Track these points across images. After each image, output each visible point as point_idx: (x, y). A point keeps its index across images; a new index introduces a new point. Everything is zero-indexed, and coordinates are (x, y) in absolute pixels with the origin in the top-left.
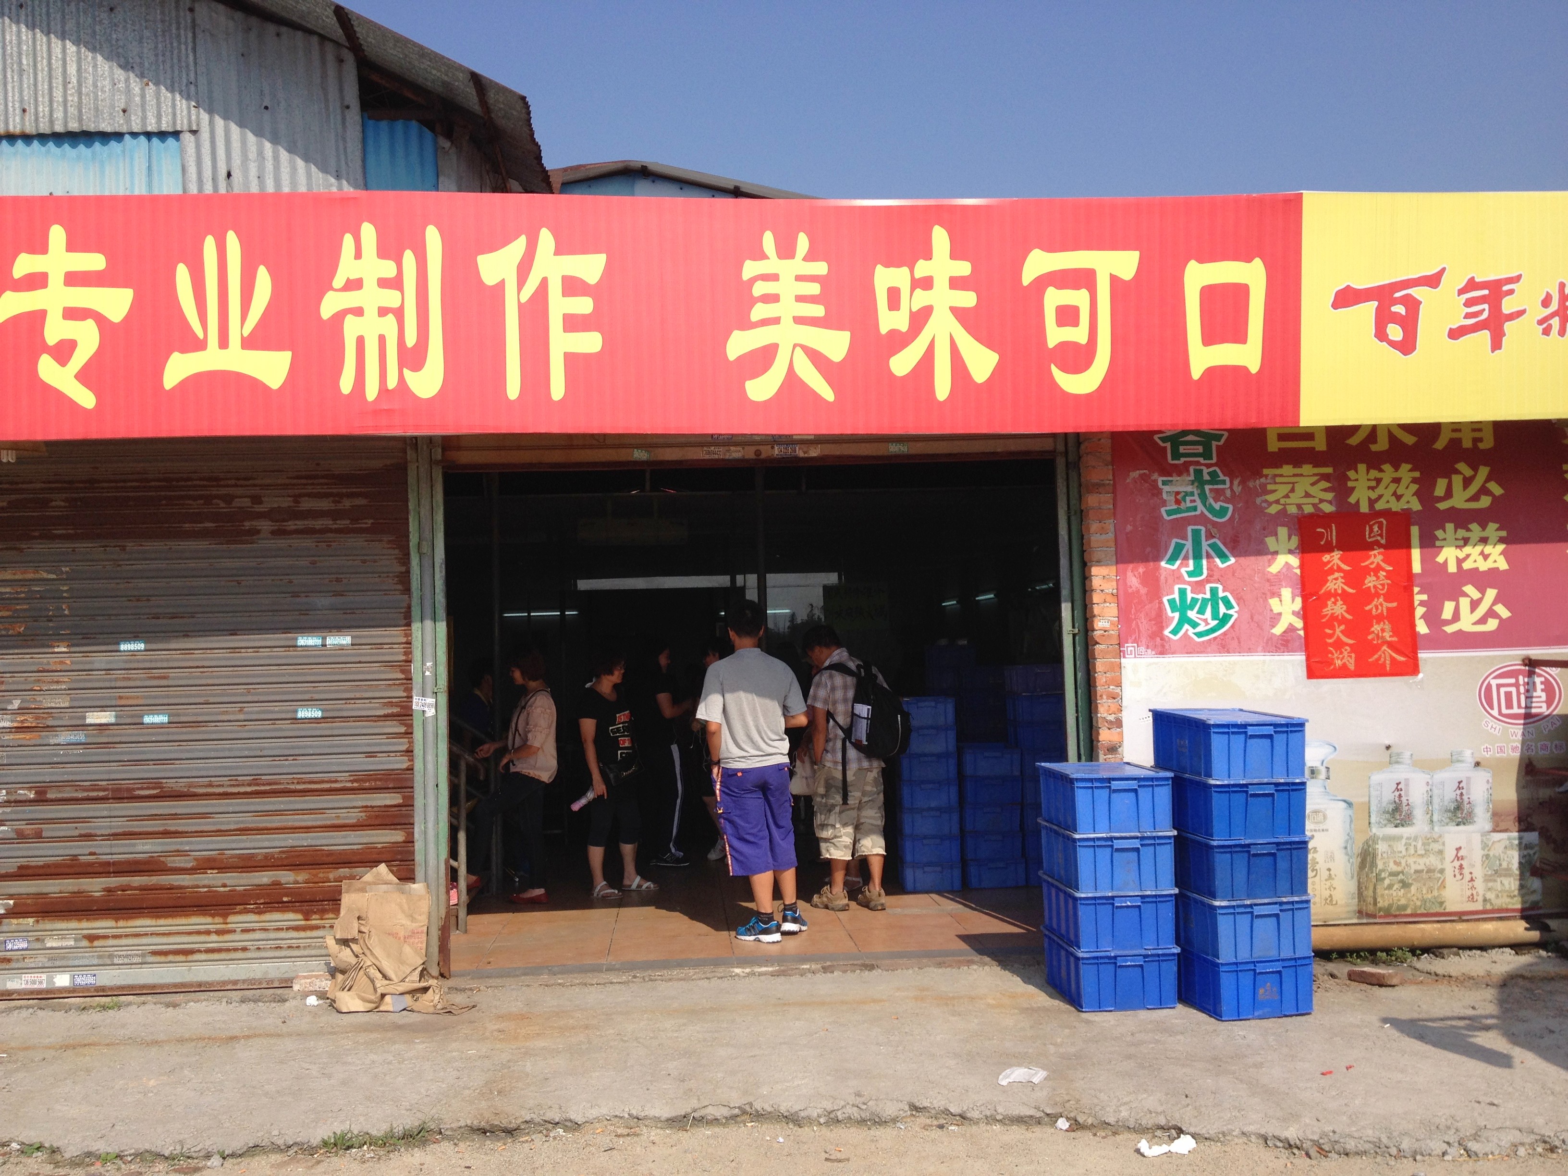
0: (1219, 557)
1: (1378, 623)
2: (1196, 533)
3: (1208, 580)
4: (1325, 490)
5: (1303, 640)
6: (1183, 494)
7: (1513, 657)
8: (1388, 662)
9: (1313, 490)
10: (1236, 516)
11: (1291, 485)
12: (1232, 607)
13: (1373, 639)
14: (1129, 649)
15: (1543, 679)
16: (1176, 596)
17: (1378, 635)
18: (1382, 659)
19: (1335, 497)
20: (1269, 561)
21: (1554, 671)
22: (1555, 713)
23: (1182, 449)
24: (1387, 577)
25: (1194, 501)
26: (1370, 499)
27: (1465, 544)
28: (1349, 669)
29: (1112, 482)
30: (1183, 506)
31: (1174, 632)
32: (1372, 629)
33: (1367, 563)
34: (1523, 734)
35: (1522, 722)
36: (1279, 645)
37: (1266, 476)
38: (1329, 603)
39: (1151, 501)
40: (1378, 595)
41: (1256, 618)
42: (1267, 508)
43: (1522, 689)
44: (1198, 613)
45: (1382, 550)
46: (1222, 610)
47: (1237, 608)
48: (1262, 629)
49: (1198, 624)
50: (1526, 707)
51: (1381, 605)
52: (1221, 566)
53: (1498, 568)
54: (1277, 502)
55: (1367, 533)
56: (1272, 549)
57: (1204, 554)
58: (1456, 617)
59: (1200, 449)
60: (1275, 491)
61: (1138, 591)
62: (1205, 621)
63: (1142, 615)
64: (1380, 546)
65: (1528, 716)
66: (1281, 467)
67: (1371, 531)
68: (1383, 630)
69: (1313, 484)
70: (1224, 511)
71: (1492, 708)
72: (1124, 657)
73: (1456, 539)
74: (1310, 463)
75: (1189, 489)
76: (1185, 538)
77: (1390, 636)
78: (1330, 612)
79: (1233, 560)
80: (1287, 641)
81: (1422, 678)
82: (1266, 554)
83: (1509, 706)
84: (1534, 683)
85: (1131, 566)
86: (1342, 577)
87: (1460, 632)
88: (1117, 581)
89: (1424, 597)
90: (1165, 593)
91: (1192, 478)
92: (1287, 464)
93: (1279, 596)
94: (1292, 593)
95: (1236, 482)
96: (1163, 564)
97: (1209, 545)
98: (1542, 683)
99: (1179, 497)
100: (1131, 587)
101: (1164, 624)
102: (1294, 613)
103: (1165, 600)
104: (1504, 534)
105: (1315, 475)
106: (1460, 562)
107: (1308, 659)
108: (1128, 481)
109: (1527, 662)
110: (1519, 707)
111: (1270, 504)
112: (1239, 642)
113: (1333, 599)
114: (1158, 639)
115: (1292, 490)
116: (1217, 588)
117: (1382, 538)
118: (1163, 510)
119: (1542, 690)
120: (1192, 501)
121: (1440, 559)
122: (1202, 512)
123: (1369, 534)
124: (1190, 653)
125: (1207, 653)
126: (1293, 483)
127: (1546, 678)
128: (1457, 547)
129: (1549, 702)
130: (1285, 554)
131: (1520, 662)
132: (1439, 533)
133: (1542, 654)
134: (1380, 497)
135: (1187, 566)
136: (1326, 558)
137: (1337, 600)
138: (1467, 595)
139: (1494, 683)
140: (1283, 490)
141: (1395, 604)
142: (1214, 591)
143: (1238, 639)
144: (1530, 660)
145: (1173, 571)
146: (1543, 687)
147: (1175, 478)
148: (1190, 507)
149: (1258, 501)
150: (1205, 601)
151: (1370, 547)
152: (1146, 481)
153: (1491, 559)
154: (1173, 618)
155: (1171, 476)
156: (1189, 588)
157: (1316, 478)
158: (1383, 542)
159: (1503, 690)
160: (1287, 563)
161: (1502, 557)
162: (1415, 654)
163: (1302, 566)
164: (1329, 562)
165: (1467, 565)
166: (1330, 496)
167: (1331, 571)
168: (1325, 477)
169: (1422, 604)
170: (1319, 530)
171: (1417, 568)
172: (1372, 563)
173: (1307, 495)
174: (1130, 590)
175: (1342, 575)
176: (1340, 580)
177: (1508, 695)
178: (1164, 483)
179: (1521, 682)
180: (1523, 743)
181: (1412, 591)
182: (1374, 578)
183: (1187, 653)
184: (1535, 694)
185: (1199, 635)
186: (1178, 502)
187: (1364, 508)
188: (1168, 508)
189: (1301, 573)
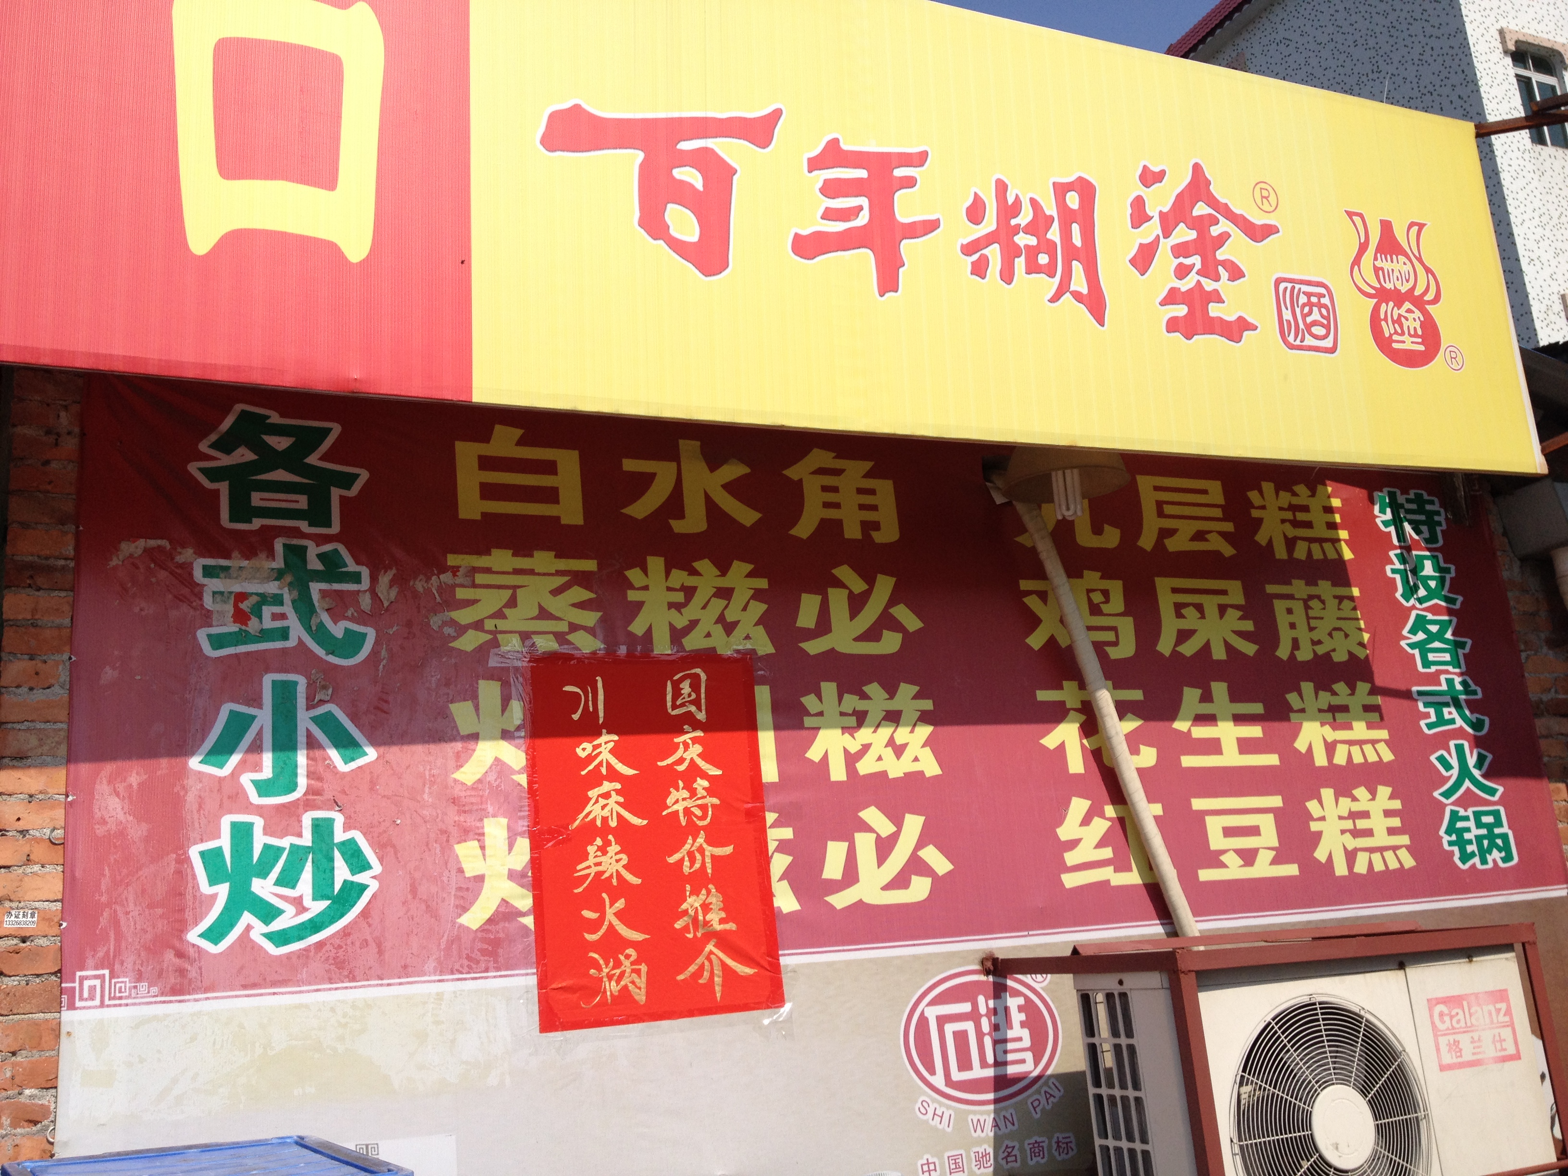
0: (337, 746)
1: (695, 892)
2: (285, 692)
3: (307, 803)
4: (581, 605)
5: (532, 938)
6: (254, 599)
7: (963, 957)
8: (718, 980)
9: (555, 605)
10: (384, 653)
11: (510, 592)
12: (365, 866)
13: (686, 929)
14: (87, 984)
15: (1021, 1001)
16: (224, 842)
17: (695, 920)
18: (706, 974)
19: (602, 620)
20: (458, 755)
21: (1040, 982)
22: (1049, 1072)
23: (257, 499)
24: (710, 792)
25: (283, 616)
26: (672, 627)
27: (860, 724)
28: (635, 1002)
29: (72, 564)
30: (253, 625)
31: (215, 934)
32: (684, 906)
33: (670, 761)
34: (996, 1125)
35: (991, 1096)
36: (477, 955)
37: (455, 570)
38: (591, 849)
39: (174, 614)
40: (693, 830)
41: (423, 889)
42: (455, 638)
43: (986, 1026)
44: (278, 882)
45: (699, 734)
46: (342, 873)
47: (377, 868)
48: (436, 917)
49: (279, 912)
50: (997, 1064)
51: (701, 850)
52: (342, 767)
53: (921, 773)
54: (478, 625)
55: (669, 698)
56: (465, 729)
57: (302, 738)
58: (851, 875)
59: (302, 502)
60: (474, 602)
61: (122, 833)
62: (298, 903)
63: (130, 894)
64: (696, 725)
65: (1001, 1082)
66: (488, 553)
67: (677, 693)
68: (706, 907)
69: (556, 592)
70: (353, 641)
71: (932, 1072)
72: (72, 1006)
73: (842, 714)
74: (549, 549)
75: (272, 588)
76: (256, 701)
77: (722, 921)
78: (593, 871)
79: (371, 754)
80: (496, 943)
81: (791, 1012)
82: (453, 739)
83: (965, 1064)
84: (1006, 1009)
85: (109, 768)
86: (618, 792)
87: (860, 905)
88: (69, 806)
89: (787, 833)
90: (194, 835)
91: (279, 563)
92: (499, 546)
93: (480, 836)
94: (509, 828)
95: (385, 579)
96: (194, 763)
97: (314, 719)
98: (1021, 1009)
99: (245, 606)
100: (104, 822)
101: (188, 915)
102: (512, 875)
103: (194, 853)
104: (927, 705)
105: (559, 573)
106: (851, 759)
107: (541, 985)
108: (114, 562)
109: (989, 964)
110: (984, 1064)
111: (462, 630)
112: (380, 952)
113: (599, 842)
114: (169, 956)
115: (512, 603)
116: (331, 821)
117: (699, 709)
118: (202, 635)
119: (1023, 1024)
120: (275, 617)
121: (814, 754)
122: (301, 642)
123: (675, 698)
124: (254, 986)
125: (298, 983)
126: (515, 588)
127: (1027, 998)
128: (845, 729)
129: (1037, 1049)
130: (492, 738)
131: (977, 967)
132: (810, 701)
133: (1014, 948)
134: (694, 624)
135: (257, 767)
136: (584, 749)
137: (607, 843)
138: (868, 829)
139: (932, 1013)
140: (491, 601)
141: (728, 850)
142: (322, 829)
143: (379, 945)
144: (995, 961)
145: (221, 780)
146: (1023, 1017)
147: (235, 562)
148: (273, 630)
149: (435, 621)
150: (298, 855)
151: (676, 726)
152: (163, 566)
153: (908, 755)
154: (214, 897)
155: (227, 556)
156: (259, 823)
157: (561, 580)
158: (701, 716)
159: (950, 1028)
160: (497, 760)
161: (928, 750)
162: (774, 957)
163: (533, 767)
164: (590, 758)
165: (865, 767)
166: (590, 618)
167: (596, 779)
168: (580, 579)
169: (784, 847)
170: (568, 688)
171: (770, 772)
172: (681, 761)
173: (544, 614)
174: (100, 831)
175: (618, 786)
176: (615, 797)
177: (961, 1038)
178: (209, 572)
179: (983, 1010)
180: (998, 1141)
181: (764, 819)
182: (685, 794)
183: (245, 987)
184: (1010, 1034)
185: (281, 938)
186: (240, 617)
187: (662, 647)
188: (214, 630)
189: (530, 783)
